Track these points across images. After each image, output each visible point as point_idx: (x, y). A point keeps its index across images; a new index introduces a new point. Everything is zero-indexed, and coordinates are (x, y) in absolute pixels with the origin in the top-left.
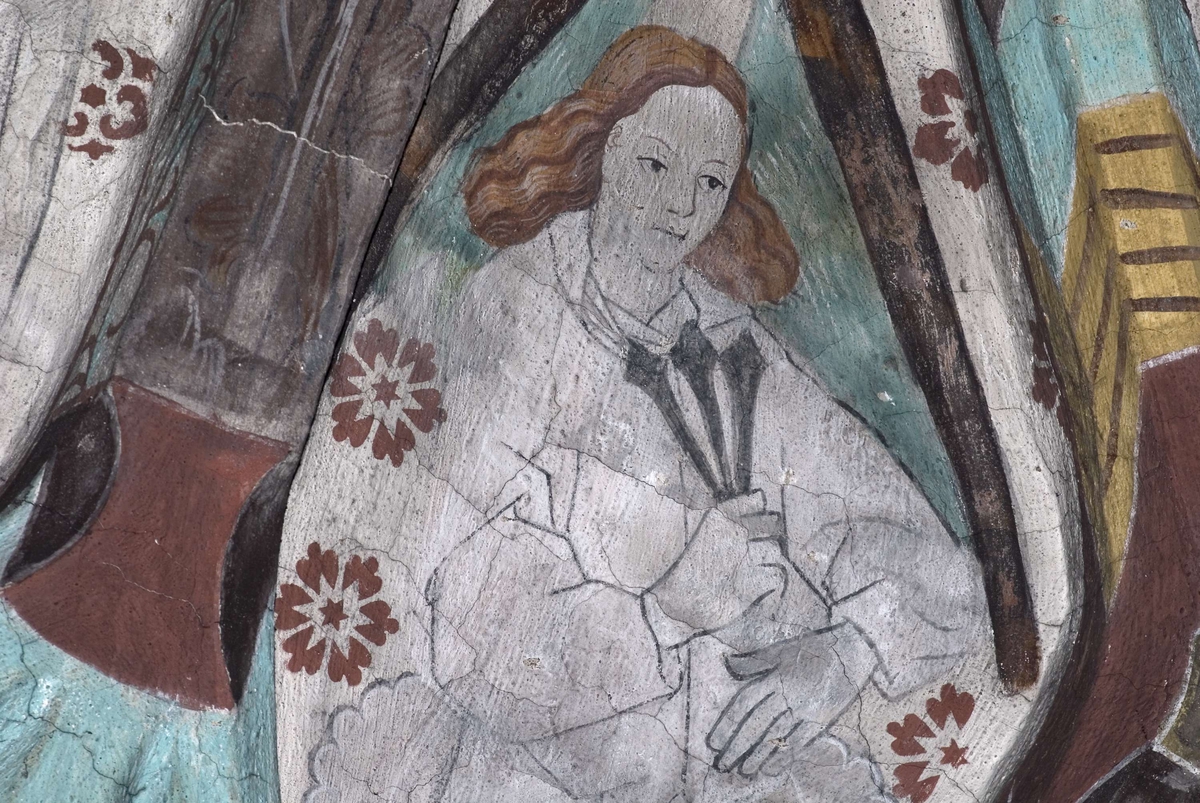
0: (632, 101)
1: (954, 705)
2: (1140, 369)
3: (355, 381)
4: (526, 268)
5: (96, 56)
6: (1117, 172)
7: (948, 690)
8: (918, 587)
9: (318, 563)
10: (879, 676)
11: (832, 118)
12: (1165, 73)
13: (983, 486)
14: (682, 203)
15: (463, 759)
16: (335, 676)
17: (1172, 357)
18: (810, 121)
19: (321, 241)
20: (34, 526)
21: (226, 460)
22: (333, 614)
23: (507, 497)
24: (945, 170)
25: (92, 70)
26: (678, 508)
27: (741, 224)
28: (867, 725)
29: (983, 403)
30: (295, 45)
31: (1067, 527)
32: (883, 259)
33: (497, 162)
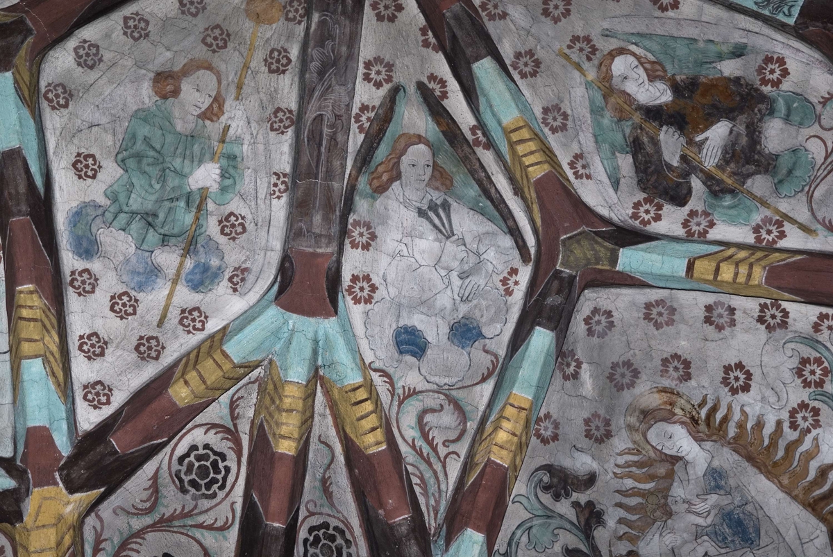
0: (404, 152)
1: (514, 271)
2: (532, 181)
3: (353, 234)
4: (388, 198)
5: (274, 176)
6: (515, 137)
7: (512, 269)
8: (499, 247)
9: (355, 279)
10: (495, 270)
11: (452, 143)
12: (521, 111)
13: (508, 219)
14: (422, 173)
15: (401, 315)
16: (366, 303)
17: (539, 177)
18: (447, 145)
19: (330, 203)
20: (280, 287)
21: (320, 260)
22: (362, 289)
23: (397, 252)
24: (481, 148)
25: (274, 179)
26: (438, 243)
27: (437, 173)
28: (495, 281)
29: (504, 200)
30: (313, 160)
31: (529, 223)
32: (472, 173)
33: (375, 175)
